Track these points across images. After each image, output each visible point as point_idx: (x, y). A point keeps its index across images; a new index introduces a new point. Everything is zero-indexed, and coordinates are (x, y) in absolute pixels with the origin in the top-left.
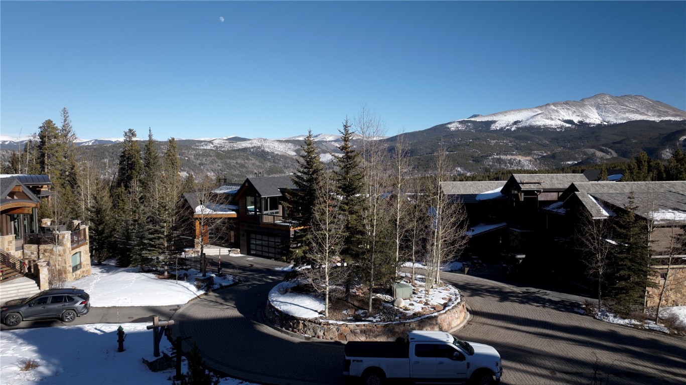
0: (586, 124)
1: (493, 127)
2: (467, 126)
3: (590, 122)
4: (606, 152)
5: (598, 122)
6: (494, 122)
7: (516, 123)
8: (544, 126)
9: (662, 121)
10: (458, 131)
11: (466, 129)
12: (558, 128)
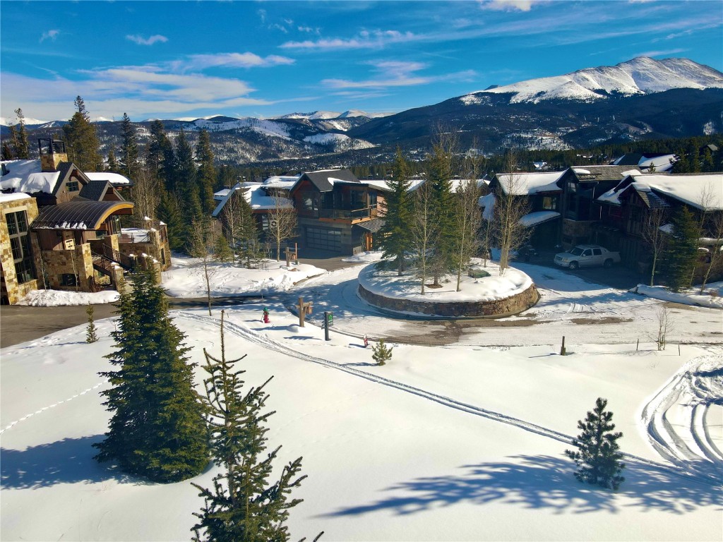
0: (620, 94)
1: (513, 100)
2: (484, 99)
3: (625, 91)
4: (642, 127)
5: (634, 91)
6: (514, 94)
7: (539, 94)
8: (571, 97)
9: (707, 89)
10: (473, 106)
11: (482, 102)
12: (587, 99)
